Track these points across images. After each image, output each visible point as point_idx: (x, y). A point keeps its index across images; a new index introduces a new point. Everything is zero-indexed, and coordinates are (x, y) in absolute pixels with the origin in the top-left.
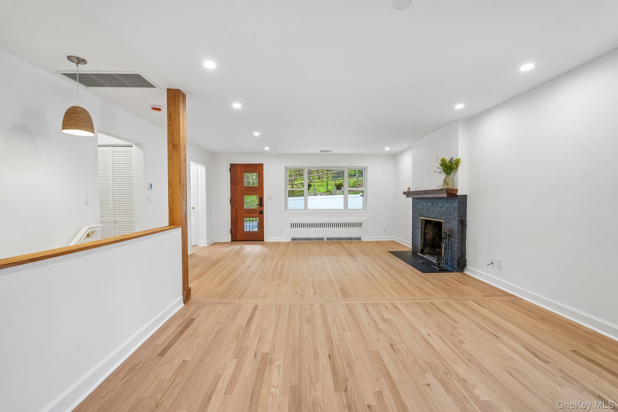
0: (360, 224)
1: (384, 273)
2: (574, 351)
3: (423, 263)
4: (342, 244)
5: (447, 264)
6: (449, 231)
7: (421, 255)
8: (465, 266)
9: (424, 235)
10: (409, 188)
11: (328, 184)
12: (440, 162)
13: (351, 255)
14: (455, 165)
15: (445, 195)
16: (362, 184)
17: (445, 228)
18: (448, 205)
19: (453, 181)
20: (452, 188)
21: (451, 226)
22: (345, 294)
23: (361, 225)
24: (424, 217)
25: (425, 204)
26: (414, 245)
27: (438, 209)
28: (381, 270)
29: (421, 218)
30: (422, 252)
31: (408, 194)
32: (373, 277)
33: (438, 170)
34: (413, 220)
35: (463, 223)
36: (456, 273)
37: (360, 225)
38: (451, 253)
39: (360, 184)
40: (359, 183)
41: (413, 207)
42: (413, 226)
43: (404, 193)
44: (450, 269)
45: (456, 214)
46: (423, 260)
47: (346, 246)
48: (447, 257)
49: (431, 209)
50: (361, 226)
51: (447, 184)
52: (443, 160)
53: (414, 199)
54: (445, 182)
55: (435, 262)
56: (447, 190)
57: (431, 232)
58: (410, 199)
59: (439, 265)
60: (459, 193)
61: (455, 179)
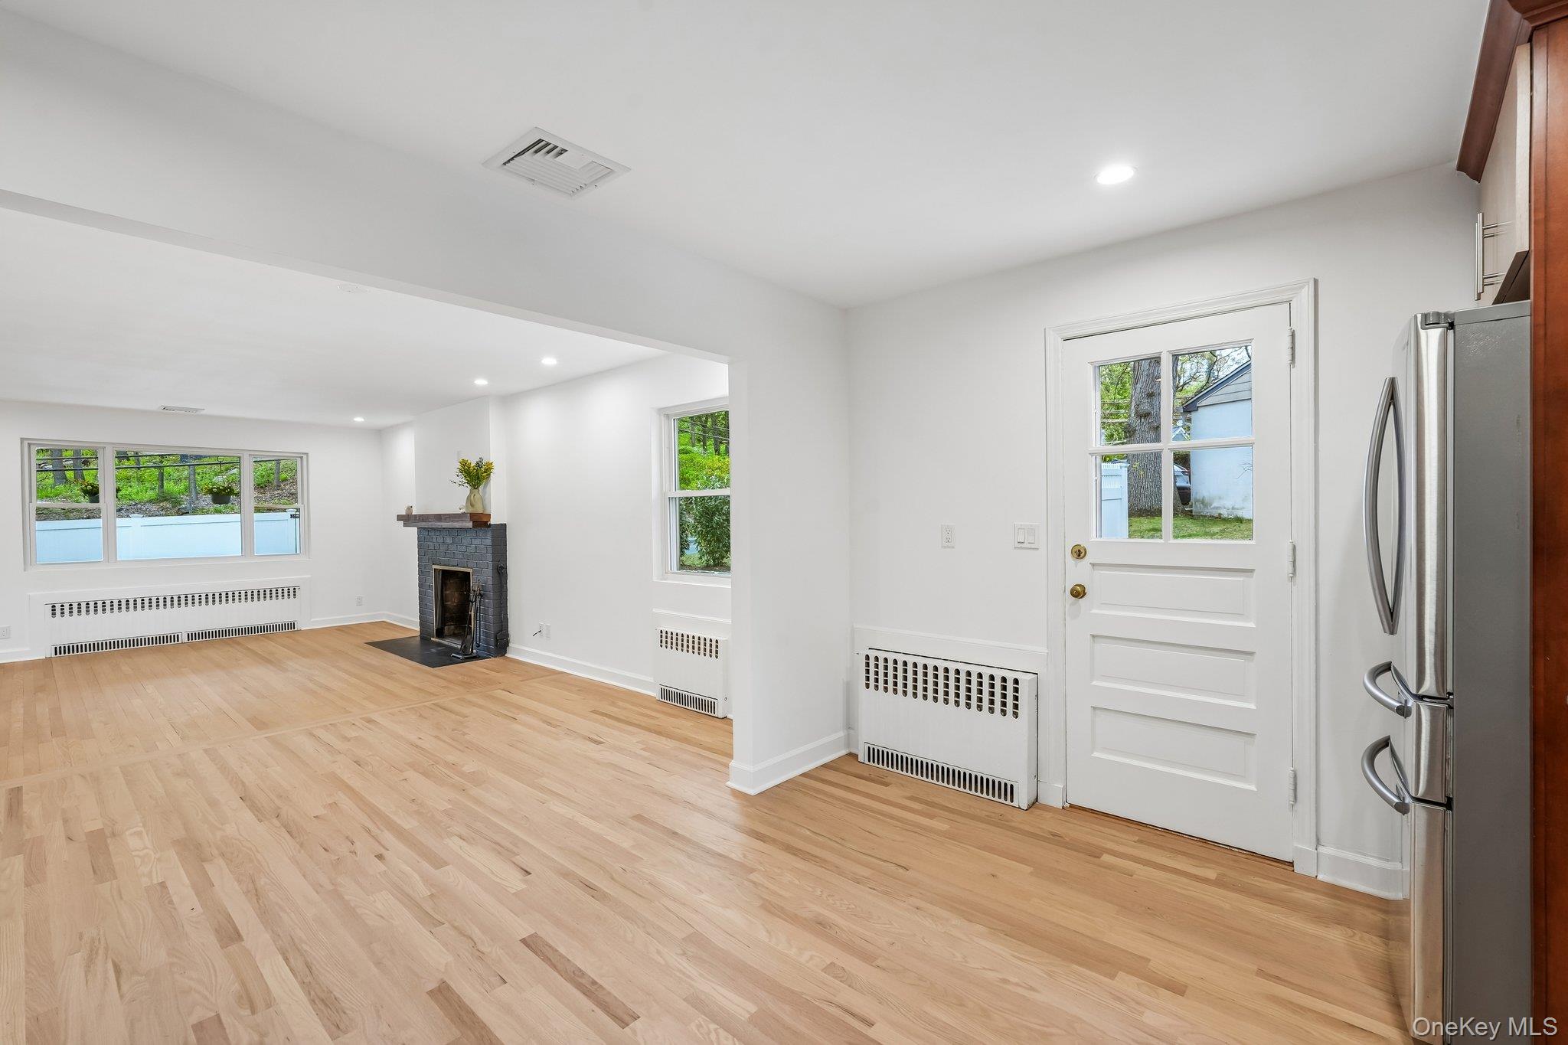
0: (292, 590)
1: (353, 680)
2: (594, 712)
3: (439, 653)
4: (239, 644)
5: (479, 646)
6: (480, 587)
7: (437, 640)
8: (507, 644)
9: (442, 600)
10: (410, 508)
11: (161, 475)
12: (459, 466)
13: (268, 661)
14: (485, 472)
15: (470, 525)
16: (294, 478)
17: (474, 584)
18: (477, 542)
19: (483, 500)
20: (480, 511)
21: (482, 578)
22: (259, 723)
23: (295, 592)
24: (440, 564)
25: (440, 540)
26: (423, 623)
27: (463, 549)
28: (347, 677)
29: (434, 567)
30: (440, 633)
31: (407, 519)
32: (328, 689)
33: (458, 480)
34: (421, 573)
35: (501, 572)
36: (493, 659)
37: (292, 592)
38: (485, 625)
39: (285, 480)
40: (283, 476)
41: (419, 546)
42: (421, 586)
43: (400, 518)
44: (482, 653)
45: (490, 557)
46: (440, 648)
47: (253, 646)
48: (478, 633)
49: (453, 548)
50: (295, 595)
51: (472, 505)
52: (464, 463)
53: (419, 528)
54: (470, 502)
55: (459, 647)
56: (472, 515)
57: (456, 594)
58: (413, 532)
59: (464, 651)
60: (493, 521)
61: (487, 496)
